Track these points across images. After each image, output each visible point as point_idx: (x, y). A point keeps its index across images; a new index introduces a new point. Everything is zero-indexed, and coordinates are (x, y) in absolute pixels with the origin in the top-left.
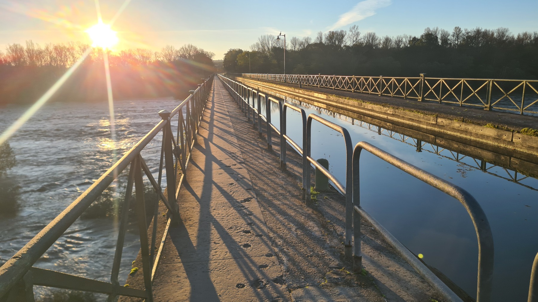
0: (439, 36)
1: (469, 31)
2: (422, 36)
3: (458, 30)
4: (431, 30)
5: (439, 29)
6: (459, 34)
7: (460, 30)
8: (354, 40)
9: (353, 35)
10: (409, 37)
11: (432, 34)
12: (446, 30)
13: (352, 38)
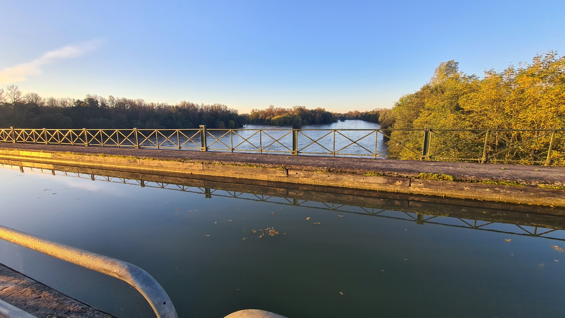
0: (99, 101)
1: (120, 99)
2: (85, 100)
3: (112, 98)
4: (91, 96)
5: (98, 96)
6: (113, 101)
7: (113, 97)
8: (15, 97)
9: (13, 94)
10: (72, 99)
11: (92, 99)
12: (103, 97)
13: (13, 96)
